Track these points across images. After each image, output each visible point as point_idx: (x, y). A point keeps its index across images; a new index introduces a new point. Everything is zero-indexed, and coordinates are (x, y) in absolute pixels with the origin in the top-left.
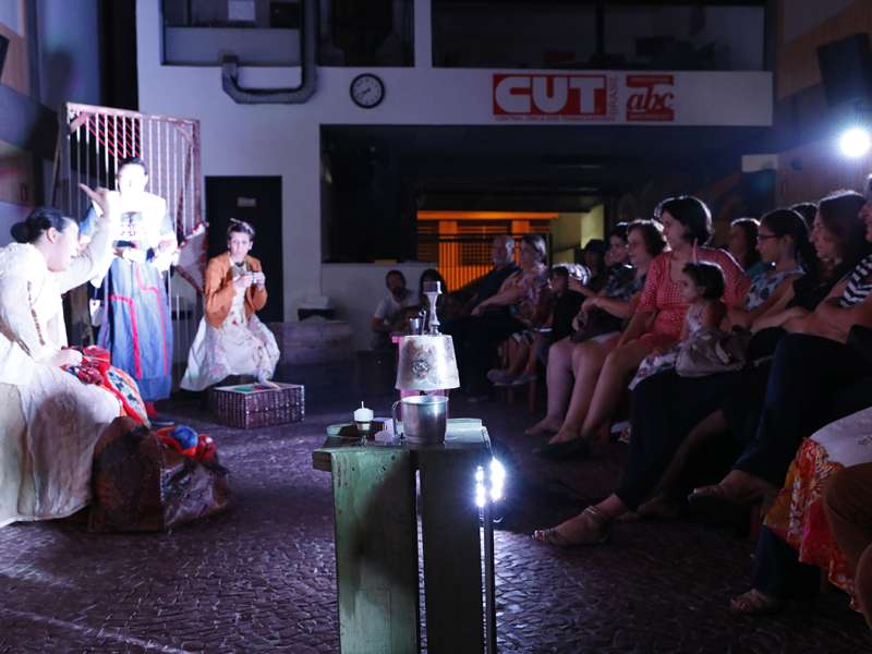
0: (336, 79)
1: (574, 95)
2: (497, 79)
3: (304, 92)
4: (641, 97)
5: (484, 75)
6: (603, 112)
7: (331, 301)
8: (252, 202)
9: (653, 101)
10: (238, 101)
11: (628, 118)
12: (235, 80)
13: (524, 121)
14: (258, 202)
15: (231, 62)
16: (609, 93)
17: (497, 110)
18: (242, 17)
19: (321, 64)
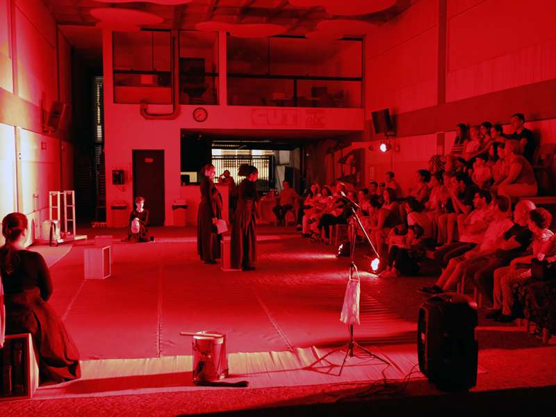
0: (187, 109)
3: (174, 115)
5: (248, 109)
7: (186, 201)
8: (151, 160)
10: (146, 118)
12: (145, 110)
13: (264, 128)
14: (154, 160)
15: (144, 102)
19: (180, 103)
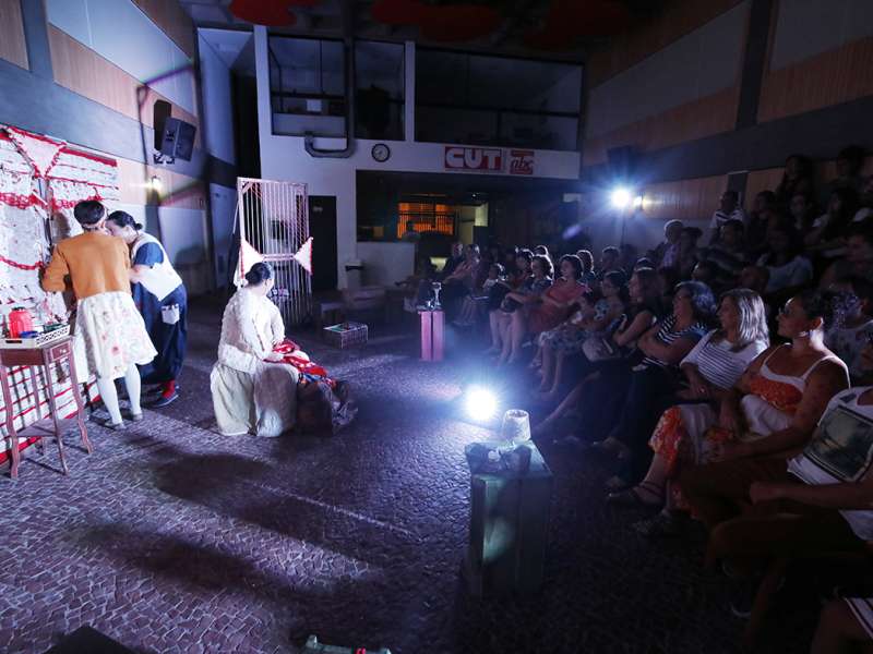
0: (365, 145)
1: (485, 160)
2: (447, 149)
3: (346, 153)
4: (517, 162)
5: (441, 147)
6: (499, 169)
7: (363, 262)
8: (320, 209)
9: (523, 164)
10: (313, 156)
11: (511, 171)
12: (311, 145)
13: (460, 172)
15: (309, 134)
16: (502, 158)
17: (447, 165)
18: (314, 110)
19: (357, 137)
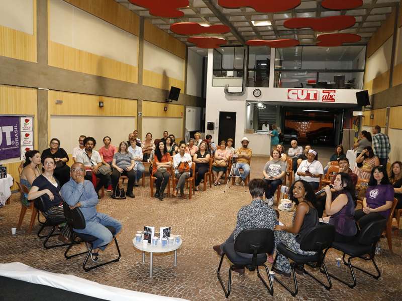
1: (308, 95)
3: (242, 93)
4: (326, 96)
6: (316, 99)
9: (329, 97)
10: (228, 95)
11: (323, 101)
12: (227, 90)
13: (295, 101)
14: (231, 117)
16: (318, 94)
18: (230, 75)
19: (247, 87)
